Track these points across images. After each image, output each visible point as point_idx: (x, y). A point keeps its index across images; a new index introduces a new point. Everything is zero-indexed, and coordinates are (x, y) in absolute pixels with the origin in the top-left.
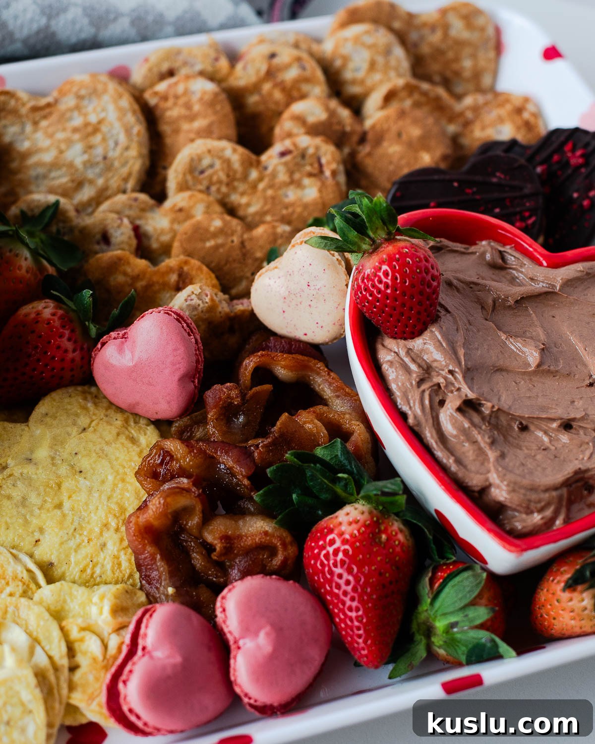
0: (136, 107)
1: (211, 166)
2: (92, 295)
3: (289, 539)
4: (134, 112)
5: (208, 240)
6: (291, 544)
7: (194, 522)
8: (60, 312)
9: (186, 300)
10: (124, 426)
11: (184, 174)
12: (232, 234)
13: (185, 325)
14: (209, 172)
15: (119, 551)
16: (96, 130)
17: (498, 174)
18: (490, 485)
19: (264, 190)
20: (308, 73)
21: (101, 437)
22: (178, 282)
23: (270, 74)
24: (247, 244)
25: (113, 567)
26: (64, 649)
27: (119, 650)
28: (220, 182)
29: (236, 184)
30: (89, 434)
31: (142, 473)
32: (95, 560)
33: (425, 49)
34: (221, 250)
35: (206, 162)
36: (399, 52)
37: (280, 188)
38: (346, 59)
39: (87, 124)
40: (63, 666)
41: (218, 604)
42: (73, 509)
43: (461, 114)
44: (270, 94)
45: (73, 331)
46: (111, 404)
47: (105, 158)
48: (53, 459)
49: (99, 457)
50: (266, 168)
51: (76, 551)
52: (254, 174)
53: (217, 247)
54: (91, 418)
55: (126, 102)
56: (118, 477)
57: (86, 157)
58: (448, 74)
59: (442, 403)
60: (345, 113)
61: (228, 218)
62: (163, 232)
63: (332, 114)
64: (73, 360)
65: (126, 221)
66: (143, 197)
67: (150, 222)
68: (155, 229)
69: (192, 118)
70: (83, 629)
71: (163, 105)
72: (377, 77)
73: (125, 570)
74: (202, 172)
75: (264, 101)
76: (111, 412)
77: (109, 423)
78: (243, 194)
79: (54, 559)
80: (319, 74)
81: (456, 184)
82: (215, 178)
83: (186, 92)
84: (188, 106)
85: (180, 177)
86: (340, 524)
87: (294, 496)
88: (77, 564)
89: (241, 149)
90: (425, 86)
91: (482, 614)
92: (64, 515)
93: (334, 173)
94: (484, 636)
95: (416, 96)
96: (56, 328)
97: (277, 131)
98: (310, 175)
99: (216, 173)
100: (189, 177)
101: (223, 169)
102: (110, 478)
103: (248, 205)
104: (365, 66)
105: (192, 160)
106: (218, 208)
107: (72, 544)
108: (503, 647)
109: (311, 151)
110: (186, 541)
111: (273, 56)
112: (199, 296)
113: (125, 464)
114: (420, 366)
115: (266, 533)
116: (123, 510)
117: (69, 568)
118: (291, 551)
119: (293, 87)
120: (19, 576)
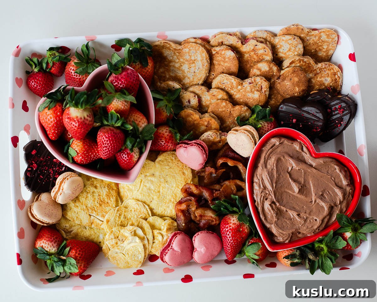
4: (207, 58)
5: (220, 109)
6: (218, 220)
7: (193, 209)
9: (207, 136)
12: (228, 108)
16: (193, 63)
18: (271, 228)
19: (242, 92)
20: (266, 53)
21: (175, 171)
22: (207, 125)
23: (254, 50)
24: (231, 112)
26: (152, 237)
27: (167, 240)
29: (233, 89)
30: (171, 169)
31: (183, 189)
32: (166, 210)
34: (223, 112)
36: (300, 46)
37: (247, 93)
38: (281, 46)
39: (190, 60)
40: (151, 242)
41: (193, 238)
42: (162, 193)
43: (315, 70)
44: (253, 56)
45: (172, 140)
47: (194, 72)
48: (160, 176)
49: (173, 178)
50: (244, 86)
51: (161, 206)
52: (240, 87)
54: (173, 164)
57: (188, 70)
59: (266, 199)
60: (275, 68)
61: (228, 102)
62: (207, 101)
63: (270, 69)
65: (196, 97)
66: (203, 88)
67: (204, 96)
68: (205, 99)
69: (224, 62)
70: (158, 233)
71: (216, 55)
74: (224, 83)
75: (250, 57)
76: (179, 163)
77: (178, 166)
78: (235, 92)
79: (154, 207)
82: (227, 86)
83: (224, 54)
84: (224, 58)
85: (217, 83)
86: (231, 223)
87: (222, 208)
88: (160, 210)
89: (237, 79)
92: (160, 195)
93: (265, 91)
98: (257, 91)
100: (219, 84)
101: (230, 85)
104: (288, 50)
105: (221, 80)
107: (160, 204)
109: (260, 83)
110: (191, 213)
111: (256, 45)
112: (211, 136)
113: (179, 181)
114: (263, 186)
115: (212, 217)
116: (176, 196)
117: (158, 211)
118: (217, 222)
119: (260, 56)
120: (145, 212)
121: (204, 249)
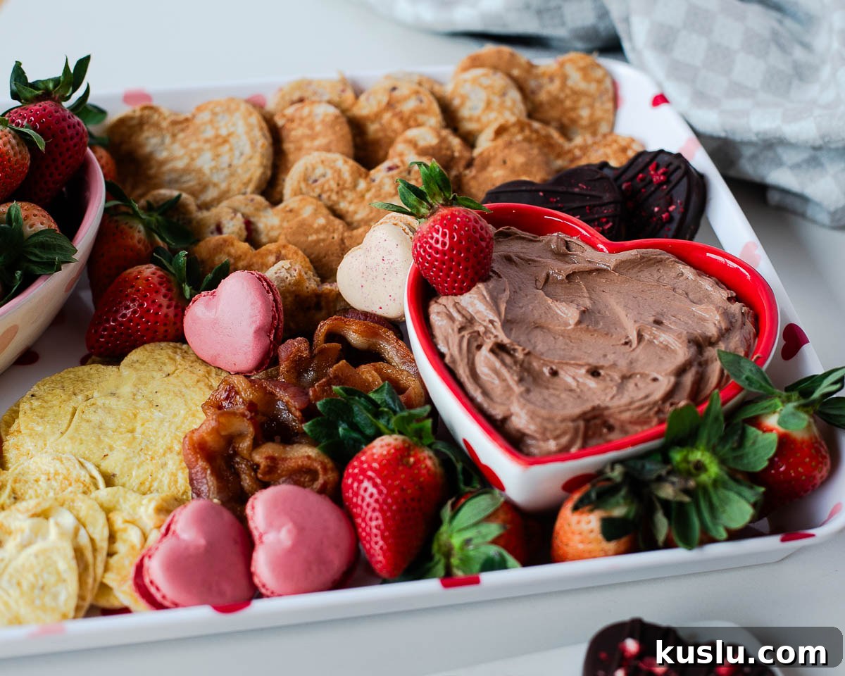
0: (264, 125)
1: (324, 176)
2: (186, 255)
3: (330, 465)
4: (261, 129)
5: (311, 234)
6: (332, 470)
7: (245, 444)
8: (160, 273)
9: (276, 273)
10: (205, 376)
11: (299, 182)
12: (334, 232)
13: (265, 284)
14: (322, 181)
15: (177, 470)
16: (225, 141)
17: (580, 185)
18: (511, 415)
19: (371, 200)
20: (425, 105)
21: (182, 382)
23: (390, 105)
24: (346, 241)
25: (169, 483)
26: (106, 533)
28: (331, 190)
29: (345, 192)
30: (171, 378)
31: (209, 405)
32: (154, 476)
33: (543, 96)
34: (322, 244)
35: (319, 171)
36: (514, 95)
37: (385, 198)
38: (464, 98)
39: (217, 136)
40: (102, 548)
42: (143, 434)
43: (570, 151)
44: (390, 123)
45: (169, 290)
46: (198, 358)
47: (230, 166)
48: (134, 395)
49: (177, 396)
50: (374, 181)
51: (139, 467)
52: (362, 185)
53: (317, 242)
54: (176, 366)
55: (255, 119)
56: (190, 413)
57: (213, 164)
58: (565, 120)
59: (479, 347)
60: (456, 142)
61: (332, 218)
62: (272, 228)
63: (443, 140)
64: (166, 315)
65: (239, 215)
66: (259, 199)
67: (263, 220)
68: (266, 226)
69: (313, 137)
70: (127, 522)
71: (289, 126)
72: (492, 115)
73: (181, 487)
74: (316, 181)
75: (383, 129)
76: (197, 365)
77: (191, 372)
78: (351, 202)
79: (117, 472)
80: (435, 108)
81: (541, 194)
82: (326, 187)
83: (310, 115)
84: (311, 127)
85: (296, 183)
86: (374, 448)
87: (340, 429)
88: (137, 477)
89: (351, 162)
90: (536, 125)
91: (494, 530)
92: (134, 438)
94: (493, 550)
95: (527, 132)
96: (154, 284)
97: (391, 152)
99: (328, 181)
100: (303, 185)
101: (334, 179)
102: (182, 412)
103: (355, 213)
104: (482, 105)
105: (307, 169)
106: (325, 211)
107: (136, 461)
108: (511, 560)
110: (238, 463)
111: (394, 89)
112: (288, 270)
114: (463, 316)
115: (309, 457)
117: (130, 480)
118: (331, 476)
119: (410, 117)
120: (82, 479)
121: (289, 531)
